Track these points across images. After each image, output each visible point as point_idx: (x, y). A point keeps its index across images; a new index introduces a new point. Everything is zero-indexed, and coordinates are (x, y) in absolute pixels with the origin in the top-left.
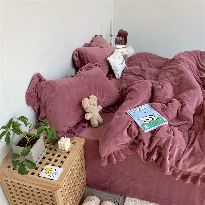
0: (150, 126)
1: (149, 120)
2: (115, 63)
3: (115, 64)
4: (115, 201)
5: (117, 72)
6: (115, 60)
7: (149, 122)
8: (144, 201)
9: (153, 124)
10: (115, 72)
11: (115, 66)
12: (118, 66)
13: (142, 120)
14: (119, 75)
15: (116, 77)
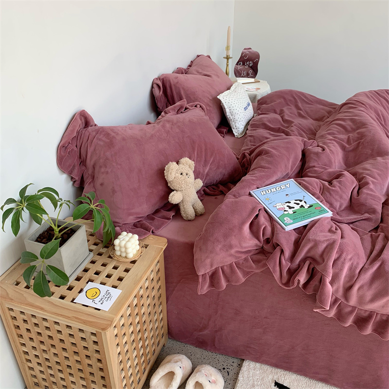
0: (295, 220)
1: (294, 208)
2: (233, 105)
3: (233, 108)
4: (221, 368)
5: (237, 124)
6: (233, 101)
7: (294, 213)
8: (279, 370)
9: (302, 216)
10: (232, 124)
11: (233, 111)
12: (239, 113)
13: (280, 207)
14: (239, 129)
15: (234, 133)
